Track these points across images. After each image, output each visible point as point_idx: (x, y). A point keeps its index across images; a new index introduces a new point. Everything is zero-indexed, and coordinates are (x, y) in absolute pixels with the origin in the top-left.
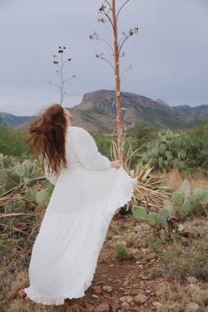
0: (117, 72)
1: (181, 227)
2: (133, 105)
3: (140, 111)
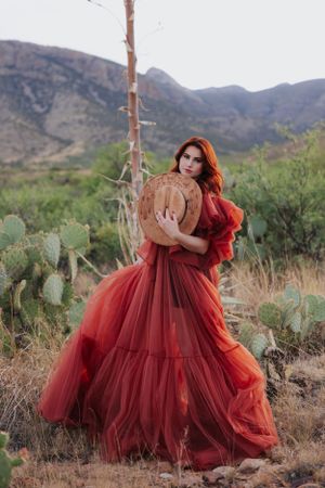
2: (75, 86)
3: (98, 104)
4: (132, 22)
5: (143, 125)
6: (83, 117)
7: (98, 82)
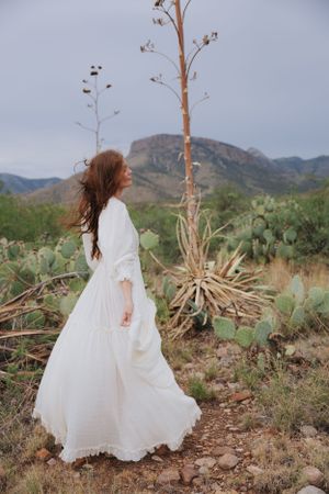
0: (185, 105)
1: (290, 349)
2: (210, 158)
3: (222, 168)
7: (222, 156)
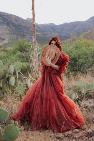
2: (5, 23)
3: (12, 28)
4: (34, 4)
5: (37, 34)
6: (8, 32)
7: (12, 22)
